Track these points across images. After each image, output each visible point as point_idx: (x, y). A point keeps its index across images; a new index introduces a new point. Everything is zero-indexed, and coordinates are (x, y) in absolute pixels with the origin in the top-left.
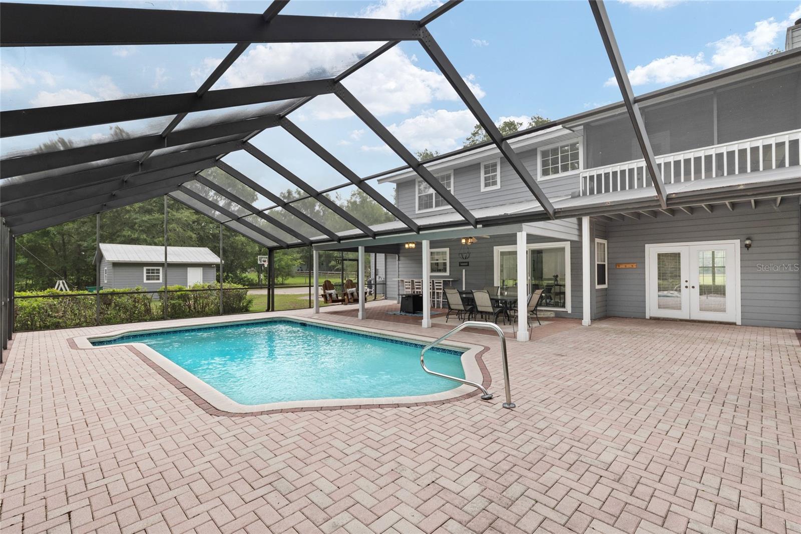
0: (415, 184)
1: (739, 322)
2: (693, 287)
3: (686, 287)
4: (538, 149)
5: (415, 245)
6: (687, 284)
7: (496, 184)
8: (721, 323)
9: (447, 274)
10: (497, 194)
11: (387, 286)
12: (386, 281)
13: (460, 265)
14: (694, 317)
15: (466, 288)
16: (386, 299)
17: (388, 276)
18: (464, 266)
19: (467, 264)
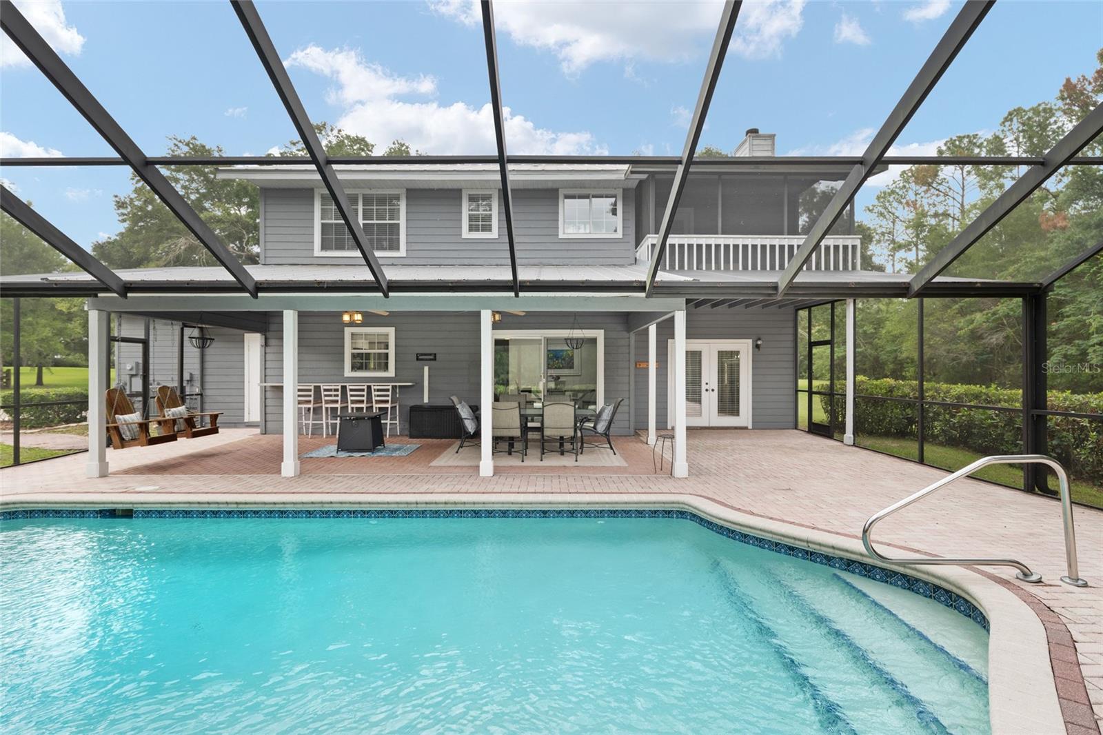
0: (313, 198)
1: (750, 427)
2: (713, 390)
3: (707, 390)
4: (560, 190)
5: (363, 316)
6: (707, 387)
7: (490, 230)
8: (736, 428)
9: (391, 373)
10: (491, 247)
13: (418, 359)
14: (713, 424)
15: (429, 398)
18: (426, 360)
19: (432, 357)
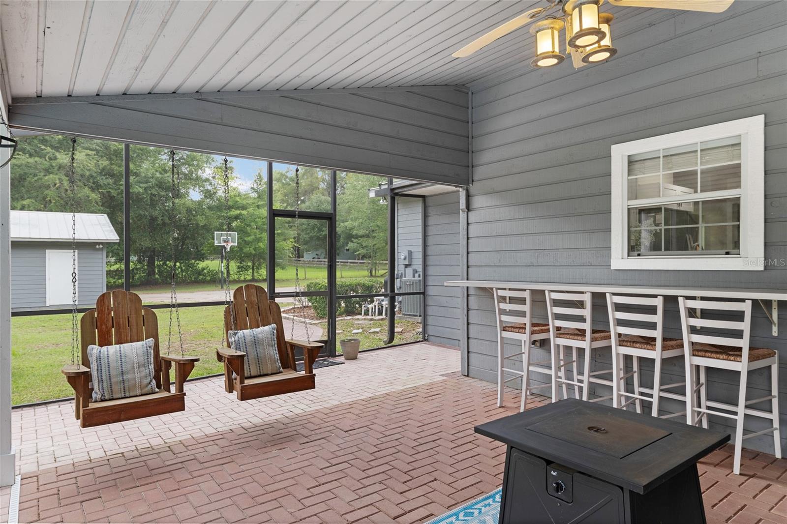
9: (750, 257)
11: (430, 301)
12: (425, 286)
16: (425, 340)
17: (431, 271)
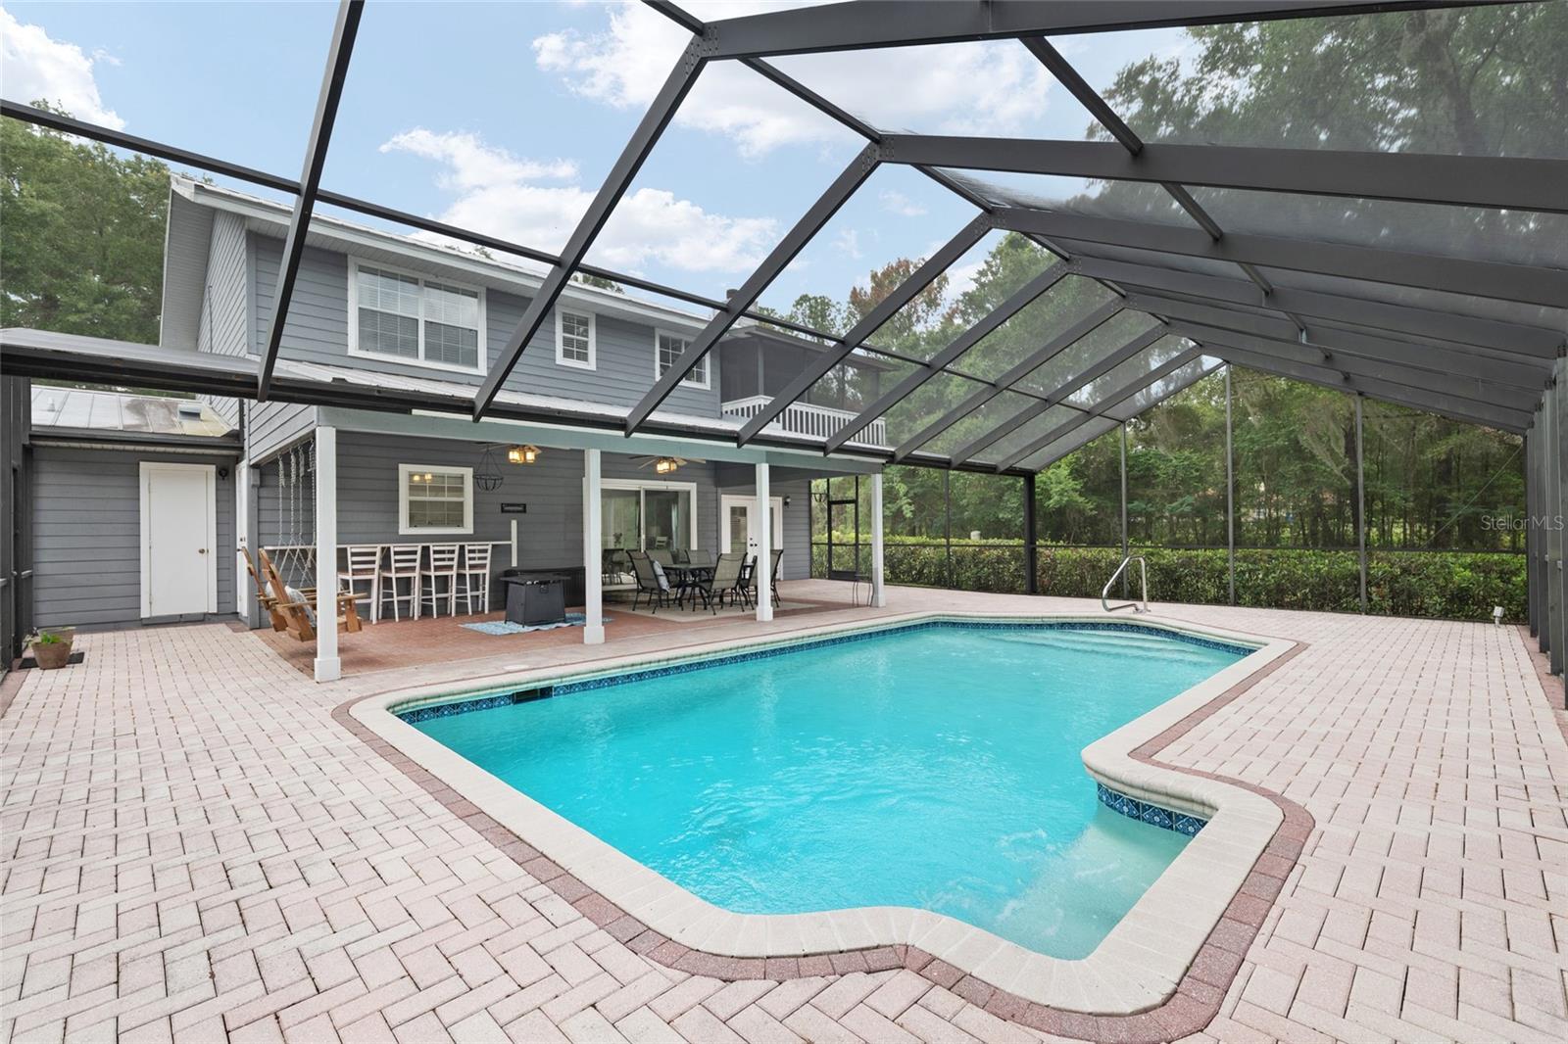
0: (345, 268)
4: (656, 329)
7: (587, 360)
9: (468, 528)
10: (590, 380)
13: (503, 511)
15: (519, 560)
18: (513, 512)
19: (520, 509)
